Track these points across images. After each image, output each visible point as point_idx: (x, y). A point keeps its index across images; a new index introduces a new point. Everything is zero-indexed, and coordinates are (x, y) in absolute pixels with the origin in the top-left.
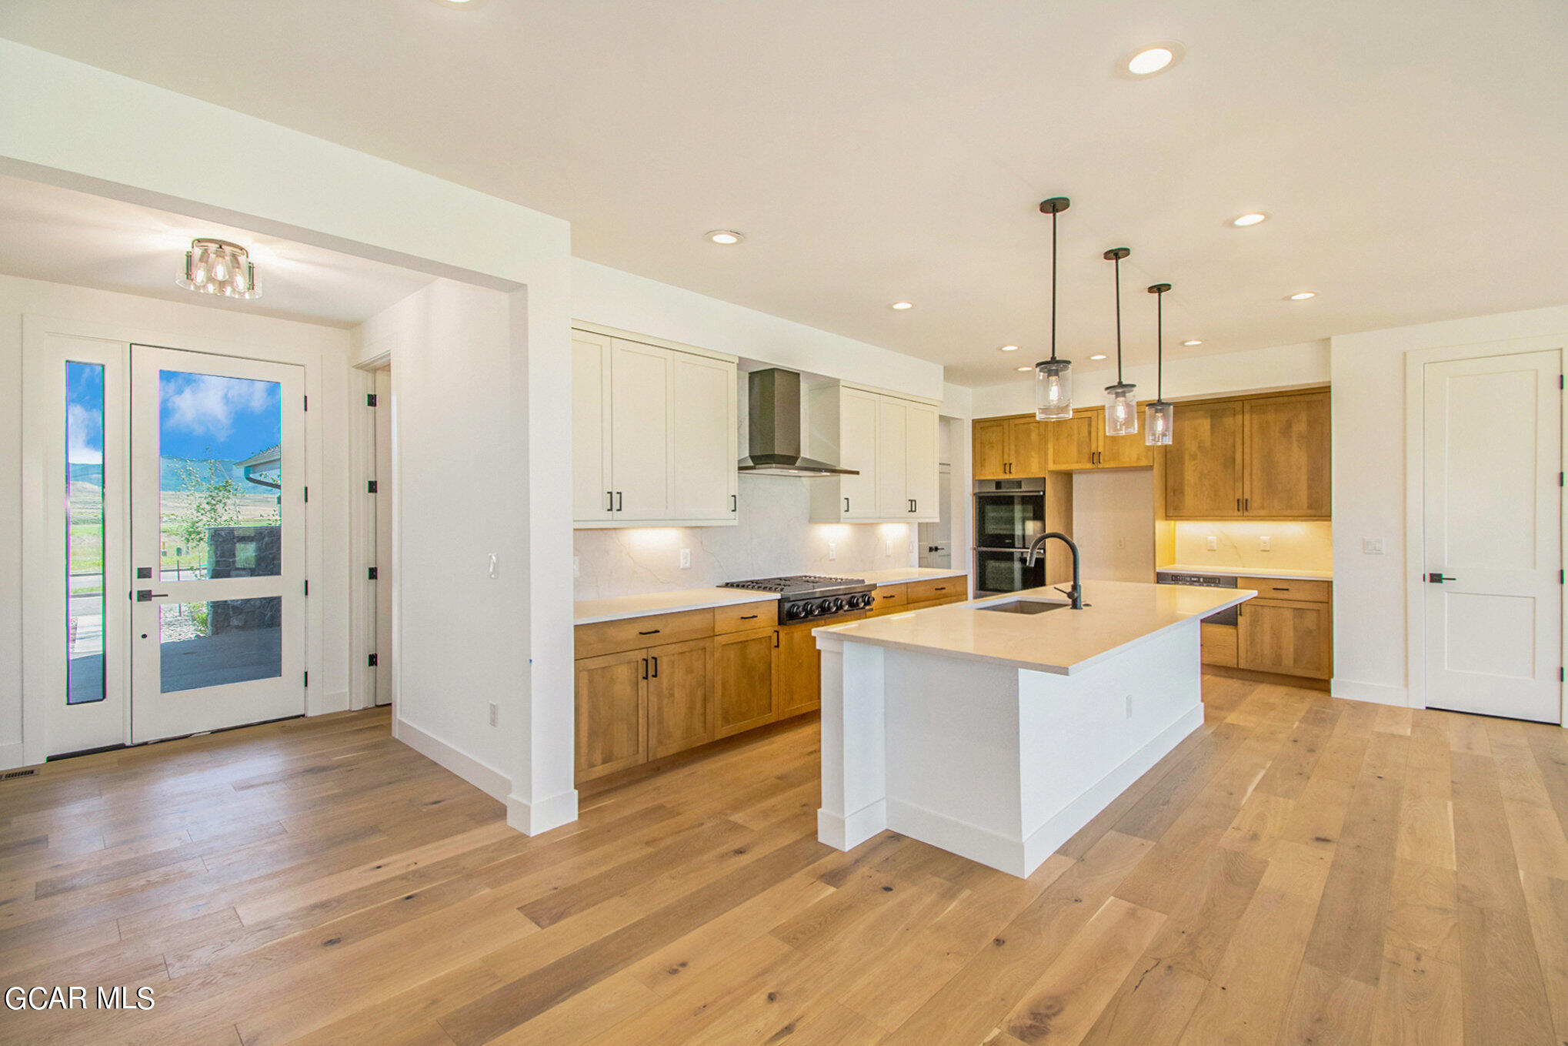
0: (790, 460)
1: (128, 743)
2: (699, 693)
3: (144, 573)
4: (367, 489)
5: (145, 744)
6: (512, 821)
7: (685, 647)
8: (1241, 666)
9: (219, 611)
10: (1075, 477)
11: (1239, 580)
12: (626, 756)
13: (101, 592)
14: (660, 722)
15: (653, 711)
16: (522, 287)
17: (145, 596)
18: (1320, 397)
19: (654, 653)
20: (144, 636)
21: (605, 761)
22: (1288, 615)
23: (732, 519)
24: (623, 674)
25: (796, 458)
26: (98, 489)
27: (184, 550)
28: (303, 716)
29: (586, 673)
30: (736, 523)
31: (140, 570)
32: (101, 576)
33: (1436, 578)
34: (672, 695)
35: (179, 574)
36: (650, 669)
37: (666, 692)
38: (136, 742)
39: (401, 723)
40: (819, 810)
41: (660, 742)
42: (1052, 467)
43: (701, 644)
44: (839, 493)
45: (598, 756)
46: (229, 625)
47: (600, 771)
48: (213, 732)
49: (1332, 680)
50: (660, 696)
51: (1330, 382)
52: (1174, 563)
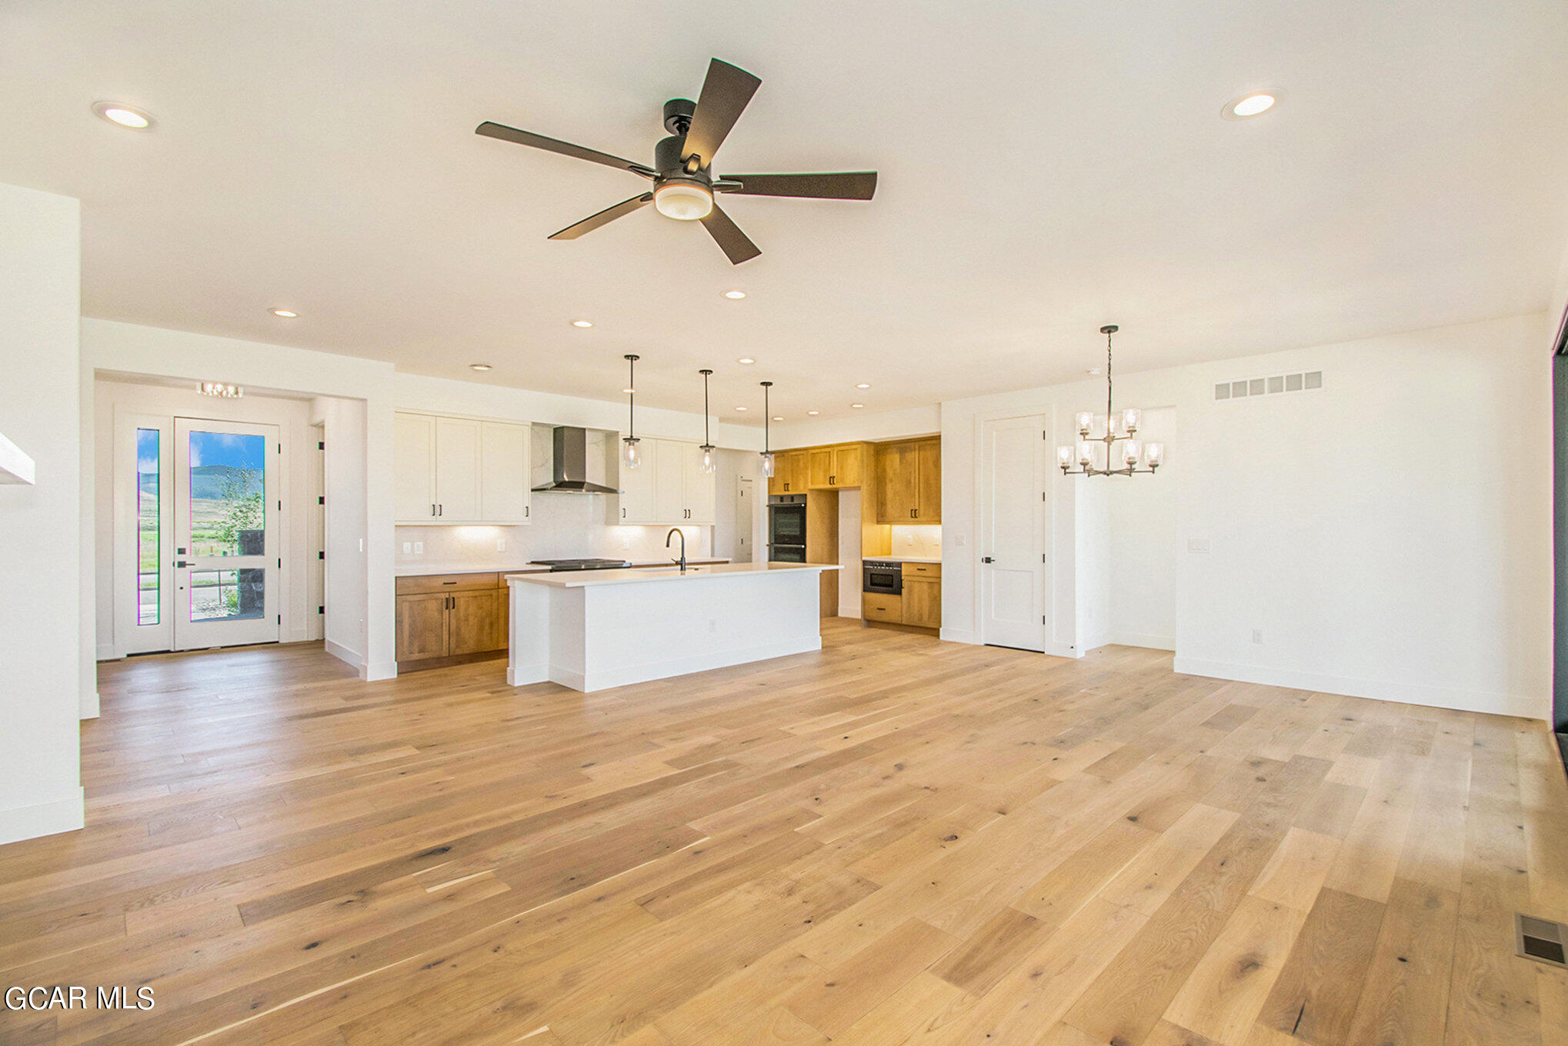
0: (578, 485)
1: (172, 650)
2: (487, 621)
3: (182, 551)
4: (318, 502)
5: (182, 651)
6: (361, 676)
7: (477, 593)
8: (904, 623)
9: (247, 595)
10: (840, 494)
11: (903, 564)
12: (434, 649)
13: (157, 587)
14: (458, 634)
15: (453, 627)
16: (365, 400)
17: (182, 565)
18: (934, 442)
19: (452, 595)
20: (182, 588)
21: (421, 651)
22: (925, 587)
23: (527, 522)
24: (433, 606)
25: (583, 483)
26: (155, 498)
27: (229, 554)
28: (278, 642)
29: (408, 604)
30: (529, 524)
31: (179, 549)
32: (157, 576)
33: (988, 560)
34: (467, 620)
35: (219, 575)
36: (450, 603)
37: (463, 618)
38: (177, 649)
39: (329, 641)
40: (508, 668)
41: (457, 647)
42: (810, 486)
43: (488, 592)
44: (618, 505)
45: (416, 648)
46: (254, 606)
47: (416, 656)
48: (222, 647)
49: (941, 629)
50: (458, 620)
51: (940, 432)
52: (890, 554)
